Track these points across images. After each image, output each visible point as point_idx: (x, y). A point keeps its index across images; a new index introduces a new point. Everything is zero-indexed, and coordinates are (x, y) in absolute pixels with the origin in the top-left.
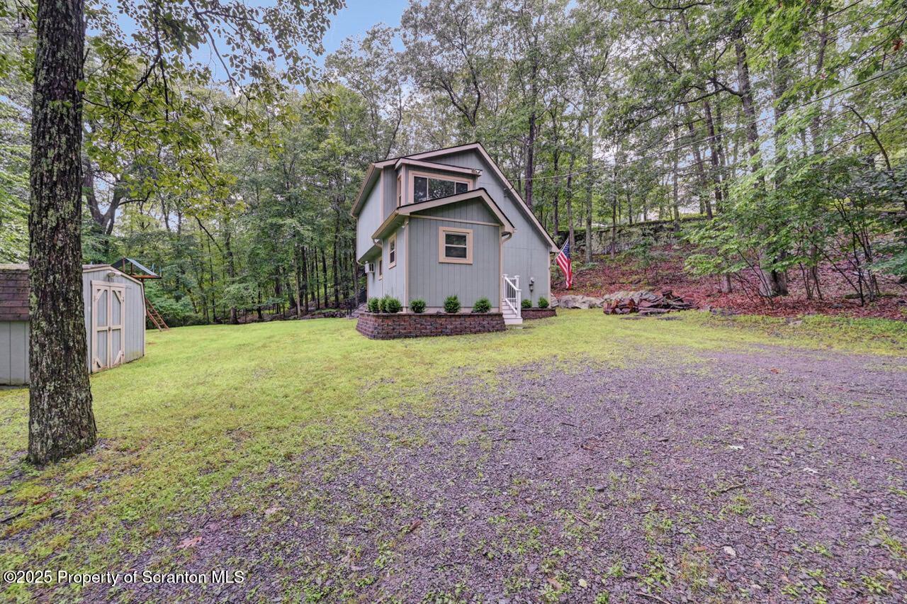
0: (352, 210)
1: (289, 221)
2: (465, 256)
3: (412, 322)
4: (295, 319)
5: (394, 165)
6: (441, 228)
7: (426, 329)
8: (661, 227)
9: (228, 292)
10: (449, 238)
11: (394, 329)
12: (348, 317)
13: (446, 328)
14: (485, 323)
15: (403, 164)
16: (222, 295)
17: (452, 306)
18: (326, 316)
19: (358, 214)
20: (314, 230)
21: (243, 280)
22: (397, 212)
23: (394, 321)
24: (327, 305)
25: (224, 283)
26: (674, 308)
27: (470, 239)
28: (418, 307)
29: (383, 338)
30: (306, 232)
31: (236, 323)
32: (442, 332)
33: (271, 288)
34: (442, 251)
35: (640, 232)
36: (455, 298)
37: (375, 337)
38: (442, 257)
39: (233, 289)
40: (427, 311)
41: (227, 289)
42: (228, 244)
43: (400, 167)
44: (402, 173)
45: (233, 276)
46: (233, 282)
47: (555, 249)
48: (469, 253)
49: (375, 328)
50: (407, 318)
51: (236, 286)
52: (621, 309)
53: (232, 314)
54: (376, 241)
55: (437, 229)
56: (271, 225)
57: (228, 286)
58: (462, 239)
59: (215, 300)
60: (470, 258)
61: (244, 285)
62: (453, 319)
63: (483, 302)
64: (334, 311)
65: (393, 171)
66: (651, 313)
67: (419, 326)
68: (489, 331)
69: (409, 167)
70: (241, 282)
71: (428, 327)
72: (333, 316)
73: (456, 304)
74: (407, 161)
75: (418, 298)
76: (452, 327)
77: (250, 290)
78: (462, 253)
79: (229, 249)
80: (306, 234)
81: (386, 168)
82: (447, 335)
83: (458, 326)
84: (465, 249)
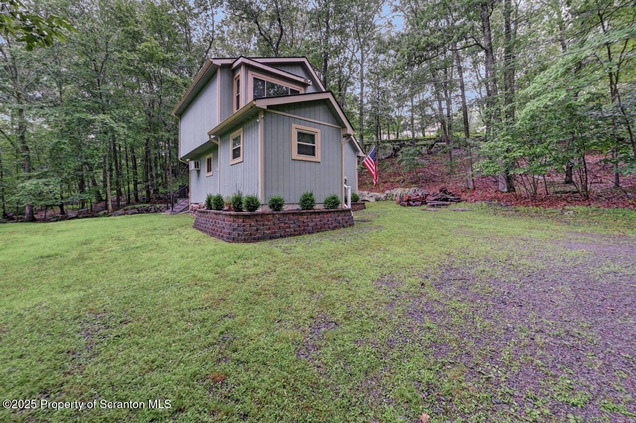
0: (175, 110)
1: (102, 116)
2: (314, 154)
3: (276, 221)
4: (105, 215)
5: (232, 64)
6: (294, 126)
7: (290, 228)
8: (404, 143)
9: (23, 188)
10: (301, 135)
11: (257, 230)
12: (168, 212)
13: (308, 226)
14: (340, 218)
15: (243, 63)
16: (15, 191)
17: (307, 202)
18: (140, 211)
19: (181, 114)
20: (130, 128)
21: (44, 175)
22: (254, 103)
23: (257, 221)
24: (137, 200)
25: (18, 178)
26: (451, 201)
27: (318, 138)
28: (276, 205)
29: (245, 241)
30: (121, 129)
31: (33, 220)
32: (304, 230)
33: (75, 185)
34: (295, 149)
35: (392, 146)
36: (311, 195)
37: (234, 240)
38: (295, 155)
39: (29, 184)
40: (286, 208)
41: (21, 185)
42: (22, 138)
43: (239, 67)
44: (241, 73)
45: (29, 171)
46: (30, 178)
47: (361, 154)
48: (318, 151)
49: (234, 230)
50: (270, 217)
51: (34, 181)
52: (414, 202)
53: (27, 211)
54: (212, 137)
55: (290, 126)
56: (80, 120)
57: (23, 182)
58: (312, 137)
59: (5, 196)
60: (318, 157)
61: (44, 180)
62: (314, 216)
63: (334, 198)
64: (148, 205)
65: (230, 70)
66: (437, 205)
67: (282, 225)
68: (344, 227)
69: (249, 67)
70: (39, 177)
71: (292, 226)
72: (147, 211)
73: (312, 201)
74: (247, 61)
75: (275, 195)
76: (313, 224)
77: (53, 186)
78: (311, 151)
79: (24, 143)
80: (121, 131)
81: (223, 66)
82: (309, 233)
83: (318, 223)
84: (314, 147)
